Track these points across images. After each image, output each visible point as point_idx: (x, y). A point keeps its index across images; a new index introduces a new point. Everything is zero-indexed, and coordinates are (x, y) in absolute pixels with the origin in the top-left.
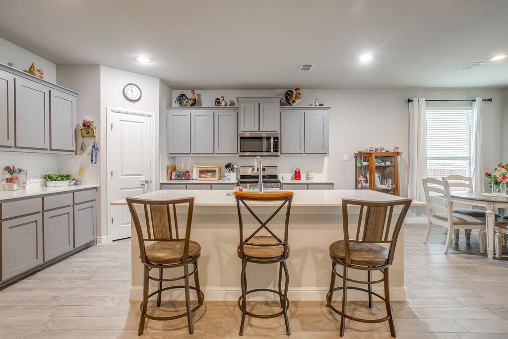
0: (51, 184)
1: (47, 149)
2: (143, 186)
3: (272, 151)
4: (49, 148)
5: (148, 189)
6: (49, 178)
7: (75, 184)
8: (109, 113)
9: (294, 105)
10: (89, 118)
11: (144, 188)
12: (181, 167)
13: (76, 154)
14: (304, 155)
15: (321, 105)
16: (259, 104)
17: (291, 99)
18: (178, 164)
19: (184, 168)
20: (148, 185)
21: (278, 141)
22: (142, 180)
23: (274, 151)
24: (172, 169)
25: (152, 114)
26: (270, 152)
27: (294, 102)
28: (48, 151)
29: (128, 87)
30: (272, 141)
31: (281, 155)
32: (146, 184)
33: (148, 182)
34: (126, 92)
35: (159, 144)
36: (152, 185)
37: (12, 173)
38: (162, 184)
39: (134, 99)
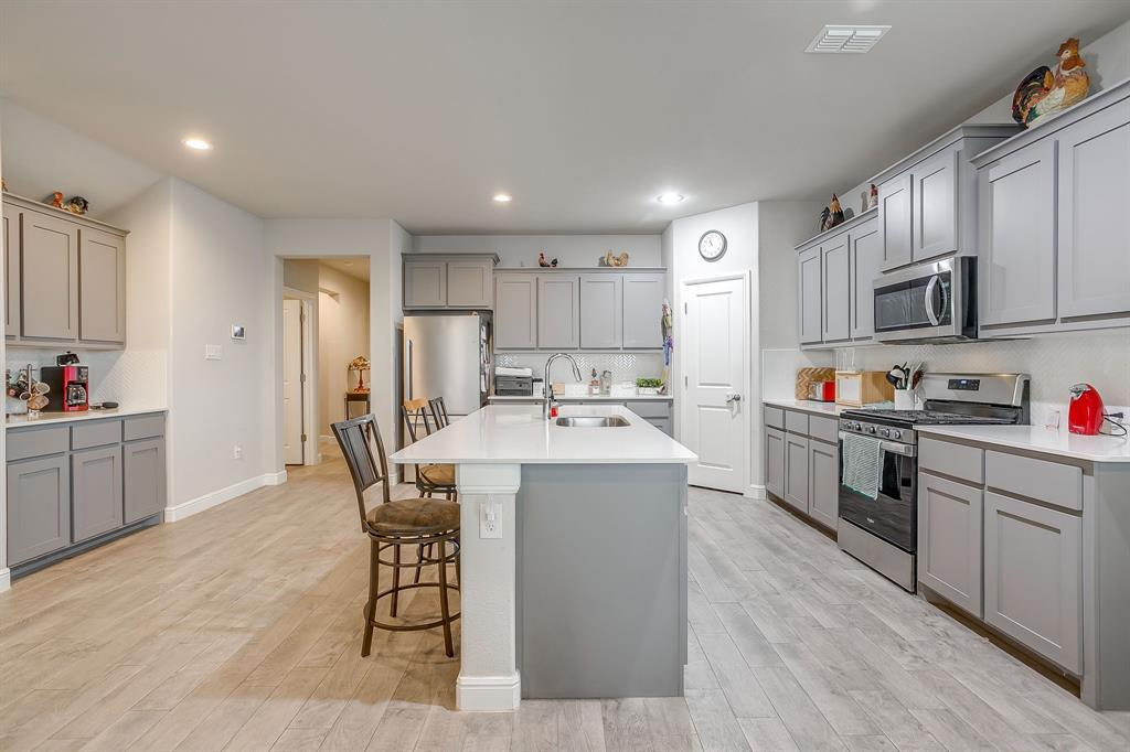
0: (642, 390)
1: (620, 349)
2: (730, 404)
3: (934, 321)
4: (621, 347)
6: (640, 384)
7: (658, 393)
8: (683, 286)
9: (1032, 125)
10: (666, 301)
14: (1058, 326)
16: (912, 177)
17: (1025, 108)
20: (739, 404)
21: (950, 288)
22: (728, 394)
23: (940, 322)
24: (813, 378)
25: (744, 272)
26: (930, 325)
27: (1032, 114)
28: (622, 351)
29: (705, 239)
30: (930, 287)
31: (982, 334)
32: (735, 402)
33: (738, 399)
34: (702, 249)
35: (760, 326)
36: (745, 404)
37: (594, 375)
38: (767, 405)
39: (714, 255)
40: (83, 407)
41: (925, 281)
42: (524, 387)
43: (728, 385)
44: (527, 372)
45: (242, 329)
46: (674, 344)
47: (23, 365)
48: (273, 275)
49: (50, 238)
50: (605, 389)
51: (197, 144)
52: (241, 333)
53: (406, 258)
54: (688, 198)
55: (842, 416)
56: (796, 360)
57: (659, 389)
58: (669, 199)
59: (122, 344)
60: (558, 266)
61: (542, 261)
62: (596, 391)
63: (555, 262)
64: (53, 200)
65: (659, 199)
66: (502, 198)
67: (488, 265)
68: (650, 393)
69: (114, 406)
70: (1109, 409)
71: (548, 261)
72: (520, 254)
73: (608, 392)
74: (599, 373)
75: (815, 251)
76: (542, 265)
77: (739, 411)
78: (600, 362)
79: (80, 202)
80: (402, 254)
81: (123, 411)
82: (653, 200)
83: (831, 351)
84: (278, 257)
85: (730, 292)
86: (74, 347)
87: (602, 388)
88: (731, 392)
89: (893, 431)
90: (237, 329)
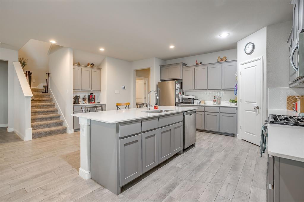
8: (240, 65)
11: (256, 112)
29: (247, 47)
33: (258, 108)
34: (246, 50)
35: (267, 78)
36: (261, 110)
37: (215, 98)
39: (249, 52)
40: (94, 102)
42: (191, 101)
43: (255, 102)
45: (125, 87)
47: (84, 95)
48: (133, 74)
49: (87, 72)
51: (102, 50)
52: (125, 88)
53: (161, 67)
56: (288, 92)
57: (236, 103)
59: (100, 91)
60: (202, 64)
61: (197, 63)
62: (215, 103)
63: (201, 63)
64: (88, 65)
65: (220, 36)
66: (172, 47)
67: (180, 66)
68: (233, 105)
69: (99, 103)
71: (199, 62)
72: (191, 62)
73: (219, 104)
77: (259, 113)
78: (218, 94)
79: (92, 65)
80: (160, 66)
81: (101, 103)
84: (134, 70)
85: (256, 66)
86: (92, 91)
87: (217, 103)
88: (256, 105)
90: (123, 87)
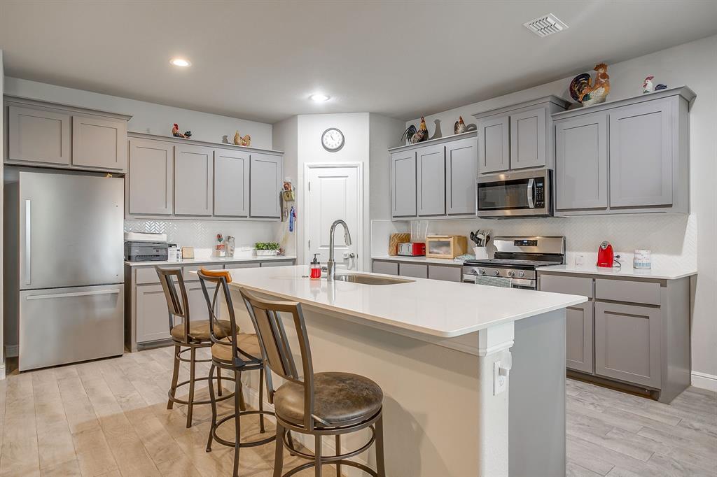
0: (260, 252)
1: (246, 217)
2: (346, 261)
3: (531, 205)
4: (248, 215)
5: (353, 266)
6: (258, 247)
7: (278, 254)
8: (307, 169)
9: (587, 104)
10: (288, 179)
11: (348, 264)
12: (416, 237)
13: (282, 221)
14: (608, 211)
15: (660, 87)
16: (510, 118)
17: (581, 93)
18: (413, 231)
19: (420, 237)
20: (353, 261)
21: (543, 186)
22: (345, 253)
23: (536, 207)
24: (399, 240)
25: (358, 162)
26: (528, 208)
27: (587, 97)
28: (248, 219)
29: (327, 134)
30: (530, 186)
31: (556, 214)
32: (350, 259)
33: (353, 257)
34: (324, 140)
35: (370, 203)
36: (359, 259)
37: (220, 240)
38: (374, 260)
39: (335, 147)
41: (525, 181)
42: (162, 252)
43: (345, 247)
44: (163, 238)
46: (299, 215)
50: (230, 252)
53: (10, 101)
54: (333, 100)
55: (465, 264)
56: (388, 228)
57: (278, 251)
58: (319, 97)
61: (176, 131)
62: (222, 254)
63: (188, 134)
66: (181, 63)
67: (122, 127)
68: (268, 254)
70: (615, 254)
71: (181, 131)
73: (231, 255)
74: (224, 237)
75: (411, 153)
76: (175, 135)
78: (225, 228)
82: (307, 96)
83: (407, 222)
85: (347, 177)
87: (227, 252)
88: (348, 251)
89: (522, 272)
